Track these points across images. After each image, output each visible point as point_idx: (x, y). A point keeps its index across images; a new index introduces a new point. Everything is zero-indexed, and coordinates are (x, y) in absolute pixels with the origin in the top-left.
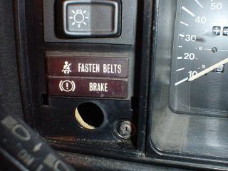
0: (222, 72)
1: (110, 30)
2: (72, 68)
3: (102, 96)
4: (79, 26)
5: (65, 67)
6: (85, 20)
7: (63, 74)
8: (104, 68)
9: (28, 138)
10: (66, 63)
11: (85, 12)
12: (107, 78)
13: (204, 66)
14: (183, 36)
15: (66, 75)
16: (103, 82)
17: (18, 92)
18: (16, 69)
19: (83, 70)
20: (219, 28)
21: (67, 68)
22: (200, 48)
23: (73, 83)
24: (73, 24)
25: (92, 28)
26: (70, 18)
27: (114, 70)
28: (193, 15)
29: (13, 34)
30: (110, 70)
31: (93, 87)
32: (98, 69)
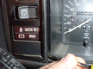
0: (81, 28)
1: (35, 16)
2: (23, 30)
3: (34, 39)
4: (24, 15)
5: (20, 30)
6: (26, 13)
7: (20, 32)
8: (34, 30)
9: (5, 54)
10: (21, 28)
11: (26, 10)
12: (35, 33)
13: (74, 26)
14: (66, 16)
15: (21, 32)
16: (34, 34)
17: (5, 39)
18: (3, 31)
19: (27, 31)
20: (79, 12)
21: (21, 30)
22: (73, 20)
23: (24, 35)
24: (22, 15)
25: (29, 16)
26: (21, 13)
27: (37, 30)
28: (69, 8)
29: (2, 19)
30: (36, 30)
31: (31, 36)
32: (32, 30)
